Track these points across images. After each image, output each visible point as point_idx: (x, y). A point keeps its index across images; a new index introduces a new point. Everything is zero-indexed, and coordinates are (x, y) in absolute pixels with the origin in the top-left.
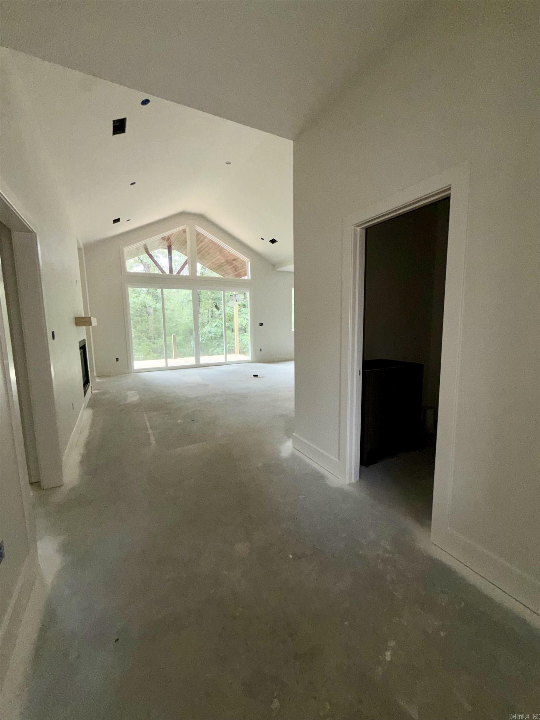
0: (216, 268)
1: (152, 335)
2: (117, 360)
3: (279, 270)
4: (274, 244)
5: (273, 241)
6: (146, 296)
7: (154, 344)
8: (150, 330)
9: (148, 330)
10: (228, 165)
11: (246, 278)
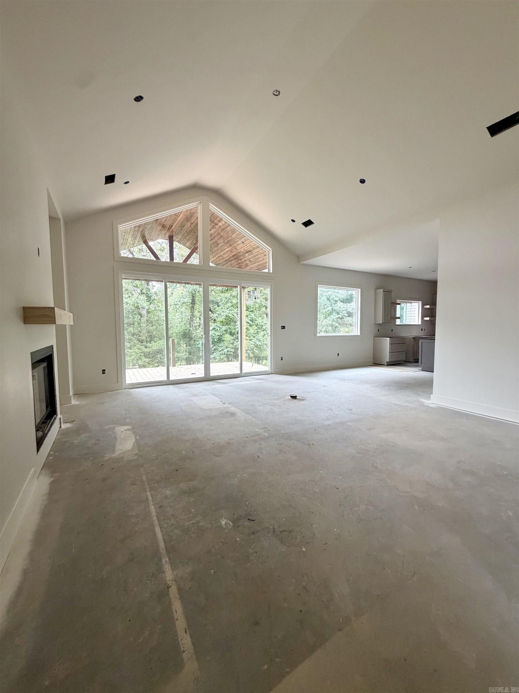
0: (222, 262)
1: (144, 338)
2: (104, 371)
3: (302, 263)
4: (308, 227)
5: (308, 223)
6: (140, 296)
7: (147, 348)
8: (142, 333)
9: (140, 332)
10: (276, 96)
11: (266, 271)
